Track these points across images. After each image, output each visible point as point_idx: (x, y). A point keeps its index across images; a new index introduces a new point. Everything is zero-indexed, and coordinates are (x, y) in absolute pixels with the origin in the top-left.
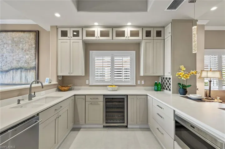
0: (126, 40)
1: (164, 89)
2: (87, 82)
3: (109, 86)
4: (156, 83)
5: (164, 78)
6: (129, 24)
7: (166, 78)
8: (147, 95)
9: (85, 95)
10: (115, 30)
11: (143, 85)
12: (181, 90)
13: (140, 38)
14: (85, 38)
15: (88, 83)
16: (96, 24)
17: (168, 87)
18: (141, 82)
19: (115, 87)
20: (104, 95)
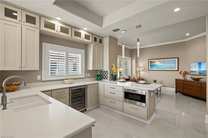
0: (82, 40)
1: (102, 79)
2: (39, 77)
3: (66, 79)
4: (98, 75)
5: (102, 72)
6: (86, 29)
7: (104, 71)
8: (98, 83)
9: (51, 91)
10: (74, 30)
11: (90, 77)
12: (114, 79)
13: (90, 41)
14: (43, 28)
15: (40, 79)
16: (59, 19)
17: (106, 77)
18: (88, 75)
19: (71, 80)
20: (69, 88)
